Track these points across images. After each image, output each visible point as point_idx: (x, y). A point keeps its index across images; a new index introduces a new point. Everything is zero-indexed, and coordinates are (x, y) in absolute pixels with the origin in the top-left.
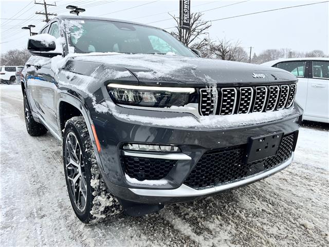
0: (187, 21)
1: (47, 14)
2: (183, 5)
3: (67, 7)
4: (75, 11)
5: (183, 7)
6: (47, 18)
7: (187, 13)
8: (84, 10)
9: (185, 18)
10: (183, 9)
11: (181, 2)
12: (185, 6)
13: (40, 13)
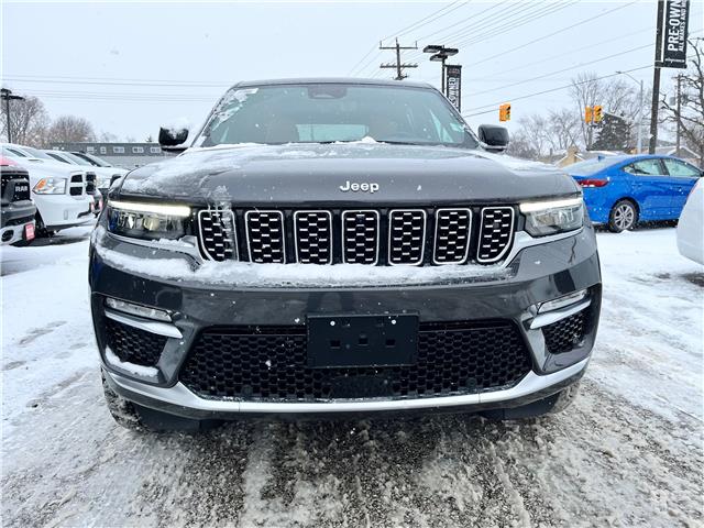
0: (676, 46)
1: (399, 67)
2: (669, 10)
3: (424, 51)
4: (439, 56)
5: (668, 14)
6: (399, 72)
7: (678, 27)
8: (456, 51)
9: (672, 40)
10: (668, 19)
11: (661, 5)
12: (674, 13)
13: (387, 66)
